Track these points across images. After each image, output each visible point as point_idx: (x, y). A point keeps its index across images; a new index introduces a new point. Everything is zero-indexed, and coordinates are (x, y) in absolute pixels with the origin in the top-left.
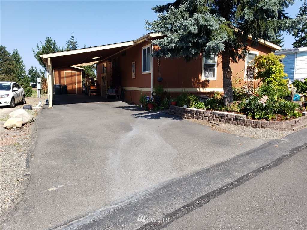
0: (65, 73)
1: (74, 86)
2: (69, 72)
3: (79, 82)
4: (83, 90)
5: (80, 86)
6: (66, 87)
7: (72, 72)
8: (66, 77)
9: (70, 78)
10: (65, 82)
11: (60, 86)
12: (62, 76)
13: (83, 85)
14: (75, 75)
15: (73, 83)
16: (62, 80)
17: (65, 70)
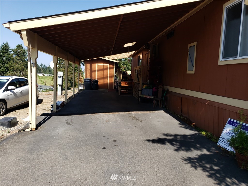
0: (97, 66)
1: (105, 80)
2: (101, 65)
3: (111, 77)
4: (115, 85)
5: (112, 81)
6: (97, 82)
7: (104, 64)
8: (98, 71)
9: (102, 72)
10: (96, 76)
11: (91, 80)
12: (93, 69)
13: (115, 79)
14: (107, 69)
15: (104, 78)
16: (93, 73)
17: (97, 63)
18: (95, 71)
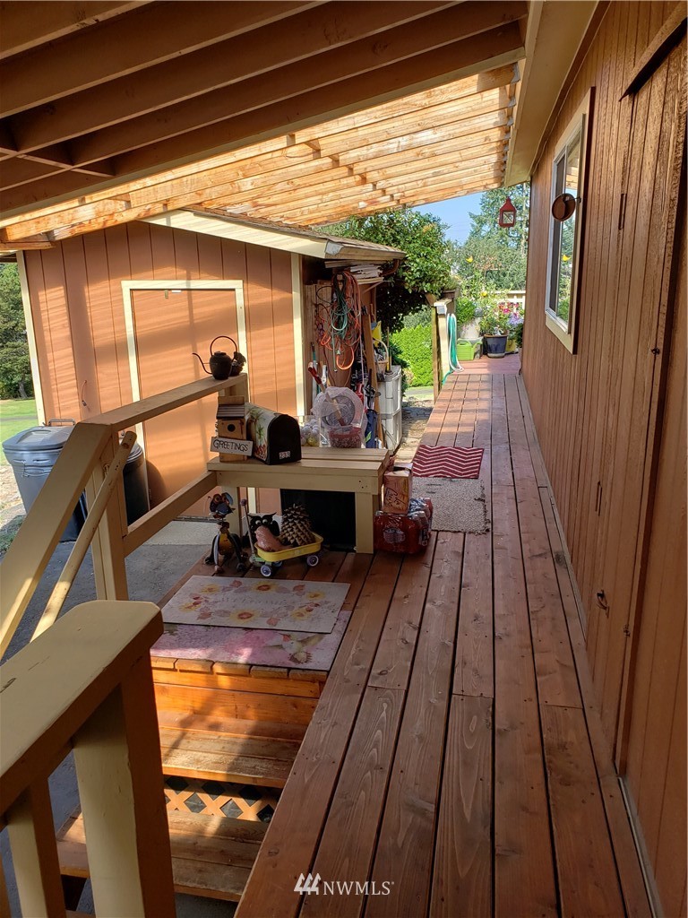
0: (127, 300)
2: (167, 293)
12: (101, 334)
18: (118, 351)
